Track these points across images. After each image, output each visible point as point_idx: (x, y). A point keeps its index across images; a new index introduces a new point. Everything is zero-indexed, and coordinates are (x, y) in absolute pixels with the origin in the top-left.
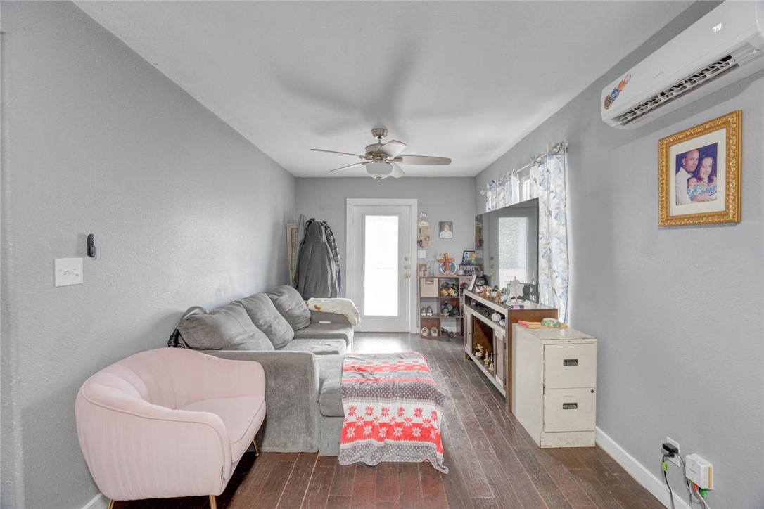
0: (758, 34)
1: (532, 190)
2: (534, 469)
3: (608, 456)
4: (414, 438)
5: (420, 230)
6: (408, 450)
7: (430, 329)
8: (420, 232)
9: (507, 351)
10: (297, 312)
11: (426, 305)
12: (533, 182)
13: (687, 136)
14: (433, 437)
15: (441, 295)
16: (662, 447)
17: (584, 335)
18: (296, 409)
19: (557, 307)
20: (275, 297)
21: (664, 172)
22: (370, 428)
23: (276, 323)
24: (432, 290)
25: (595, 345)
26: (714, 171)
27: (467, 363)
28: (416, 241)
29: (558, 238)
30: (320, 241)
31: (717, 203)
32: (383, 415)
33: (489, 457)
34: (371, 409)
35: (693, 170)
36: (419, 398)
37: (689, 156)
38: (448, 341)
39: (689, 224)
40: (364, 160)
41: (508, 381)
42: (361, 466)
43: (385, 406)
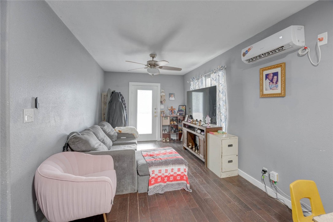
0: (292, 42)
1: (212, 82)
2: (221, 186)
3: (243, 178)
4: (178, 180)
5: (161, 96)
6: (176, 185)
7: (166, 138)
8: (162, 98)
9: (205, 144)
10: (112, 133)
11: (164, 128)
12: (212, 79)
13: (269, 69)
14: (185, 179)
15: (171, 124)
16: (262, 171)
17: (234, 136)
18: (128, 175)
19: (222, 126)
20: (102, 127)
21: (261, 79)
22: (160, 178)
23: (105, 138)
24: (167, 122)
25: (237, 139)
26: (277, 81)
27: (184, 151)
28: (160, 101)
29: (223, 101)
30: (118, 101)
31: (278, 91)
32: (166, 172)
33: (205, 184)
34: (160, 170)
35: (271, 79)
36: (179, 164)
37: (269, 75)
38: (174, 143)
39: (270, 97)
40: (147, 67)
41: (206, 156)
42: (157, 195)
43: (166, 168)
